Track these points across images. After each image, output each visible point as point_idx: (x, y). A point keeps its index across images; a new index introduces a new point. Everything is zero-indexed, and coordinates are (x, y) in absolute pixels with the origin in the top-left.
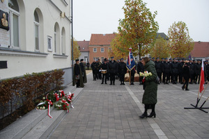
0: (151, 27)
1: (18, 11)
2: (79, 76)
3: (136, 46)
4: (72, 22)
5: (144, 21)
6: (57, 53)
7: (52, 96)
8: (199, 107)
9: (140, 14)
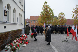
0: (52, 15)
3: (47, 21)
4: (24, 13)
5: (49, 12)
6: (20, 23)
8: (66, 41)
9: (48, 10)
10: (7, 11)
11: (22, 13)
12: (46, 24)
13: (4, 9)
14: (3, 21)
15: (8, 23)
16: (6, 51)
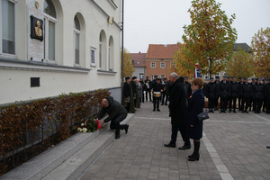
0: (227, 36)
1: (55, 16)
2: (129, 98)
3: (206, 61)
4: (122, 30)
5: (218, 27)
6: (103, 69)
7: (92, 122)
9: (212, 18)
10: (42, 22)
13: (31, 13)
15: (49, 66)
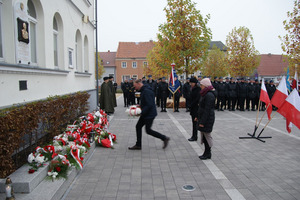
0: (202, 35)
1: (35, 17)
3: (182, 61)
4: (96, 28)
5: (193, 27)
6: (79, 70)
8: (256, 136)
9: (187, 17)
10: (27, 24)
11: (86, 30)
12: (180, 72)
13: (18, 15)
14: (15, 63)
15: (35, 68)
16: (31, 172)
